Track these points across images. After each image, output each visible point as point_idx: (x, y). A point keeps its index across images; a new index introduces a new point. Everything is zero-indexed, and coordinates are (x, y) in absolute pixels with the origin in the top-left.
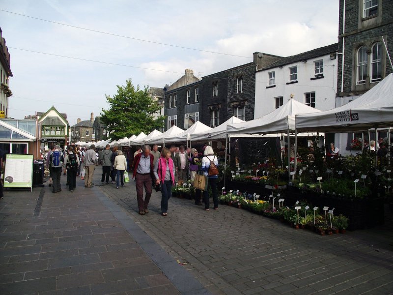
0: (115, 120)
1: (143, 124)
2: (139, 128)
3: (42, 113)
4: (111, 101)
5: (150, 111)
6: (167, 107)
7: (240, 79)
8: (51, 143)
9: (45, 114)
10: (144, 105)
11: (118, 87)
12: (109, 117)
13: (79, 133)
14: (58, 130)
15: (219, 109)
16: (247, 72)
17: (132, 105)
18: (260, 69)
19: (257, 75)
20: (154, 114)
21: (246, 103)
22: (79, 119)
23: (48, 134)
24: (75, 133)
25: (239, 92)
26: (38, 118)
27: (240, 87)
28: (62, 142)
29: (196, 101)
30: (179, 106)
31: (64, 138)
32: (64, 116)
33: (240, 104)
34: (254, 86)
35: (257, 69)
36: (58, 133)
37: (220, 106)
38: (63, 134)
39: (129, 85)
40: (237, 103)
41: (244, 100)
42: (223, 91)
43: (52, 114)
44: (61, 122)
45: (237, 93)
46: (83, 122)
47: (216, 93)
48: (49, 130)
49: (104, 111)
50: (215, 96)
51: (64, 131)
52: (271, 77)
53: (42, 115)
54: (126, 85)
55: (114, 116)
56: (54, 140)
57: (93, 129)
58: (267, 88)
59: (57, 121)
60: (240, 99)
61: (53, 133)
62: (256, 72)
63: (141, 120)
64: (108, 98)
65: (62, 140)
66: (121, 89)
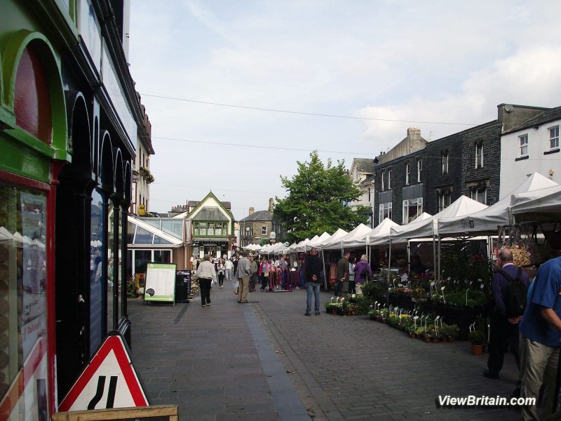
0: (295, 213)
1: (334, 219)
2: (329, 224)
3: (195, 202)
4: (288, 185)
5: (347, 198)
6: (378, 189)
7: (480, 147)
8: (209, 247)
9: (200, 203)
10: (337, 189)
11: (299, 164)
12: (285, 209)
13: (252, 230)
14: (218, 228)
15: (450, 192)
16: (489, 136)
17: (319, 189)
18: (508, 131)
19: (503, 139)
20: (352, 203)
21: (488, 183)
22: (252, 209)
23: (204, 234)
24: (246, 231)
25: (479, 166)
26: (191, 209)
27: (480, 159)
28: (224, 246)
29: (419, 180)
30: (395, 188)
31: (227, 240)
32: (227, 206)
33: (479, 186)
34: (499, 157)
35: (503, 130)
36: (219, 232)
37: (452, 189)
38: (225, 234)
39: (315, 160)
40: (476, 184)
41: (484, 180)
42: (456, 166)
43: (211, 203)
44: (223, 215)
45: (476, 167)
46: (258, 213)
47: (445, 168)
48: (205, 228)
49: (278, 201)
50: (445, 172)
51: (227, 229)
52: (522, 143)
53: (196, 205)
54: (310, 160)
55: (292, 207)
56: (212, 242)
57: (273, 224)
58: (517, 160)
59: (216, 214)
60: (479, 178)
61: (211, 232)
62: (501, 135)
63: (332, 213)
64: (284, 181)
65: (224, 243)
66: (302, 167)
